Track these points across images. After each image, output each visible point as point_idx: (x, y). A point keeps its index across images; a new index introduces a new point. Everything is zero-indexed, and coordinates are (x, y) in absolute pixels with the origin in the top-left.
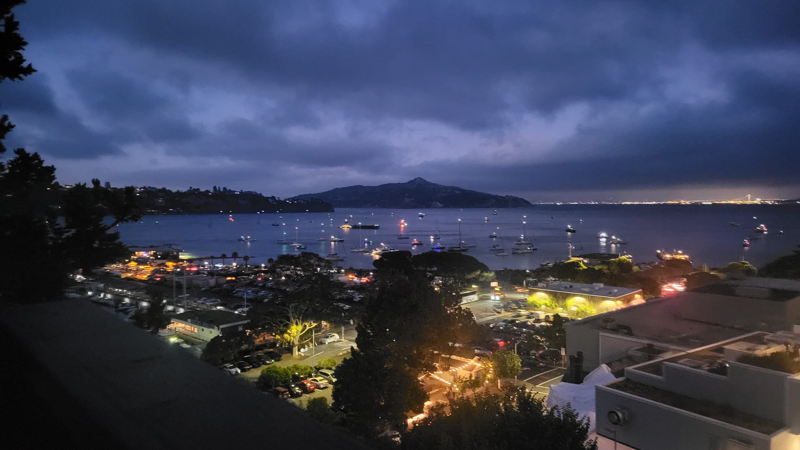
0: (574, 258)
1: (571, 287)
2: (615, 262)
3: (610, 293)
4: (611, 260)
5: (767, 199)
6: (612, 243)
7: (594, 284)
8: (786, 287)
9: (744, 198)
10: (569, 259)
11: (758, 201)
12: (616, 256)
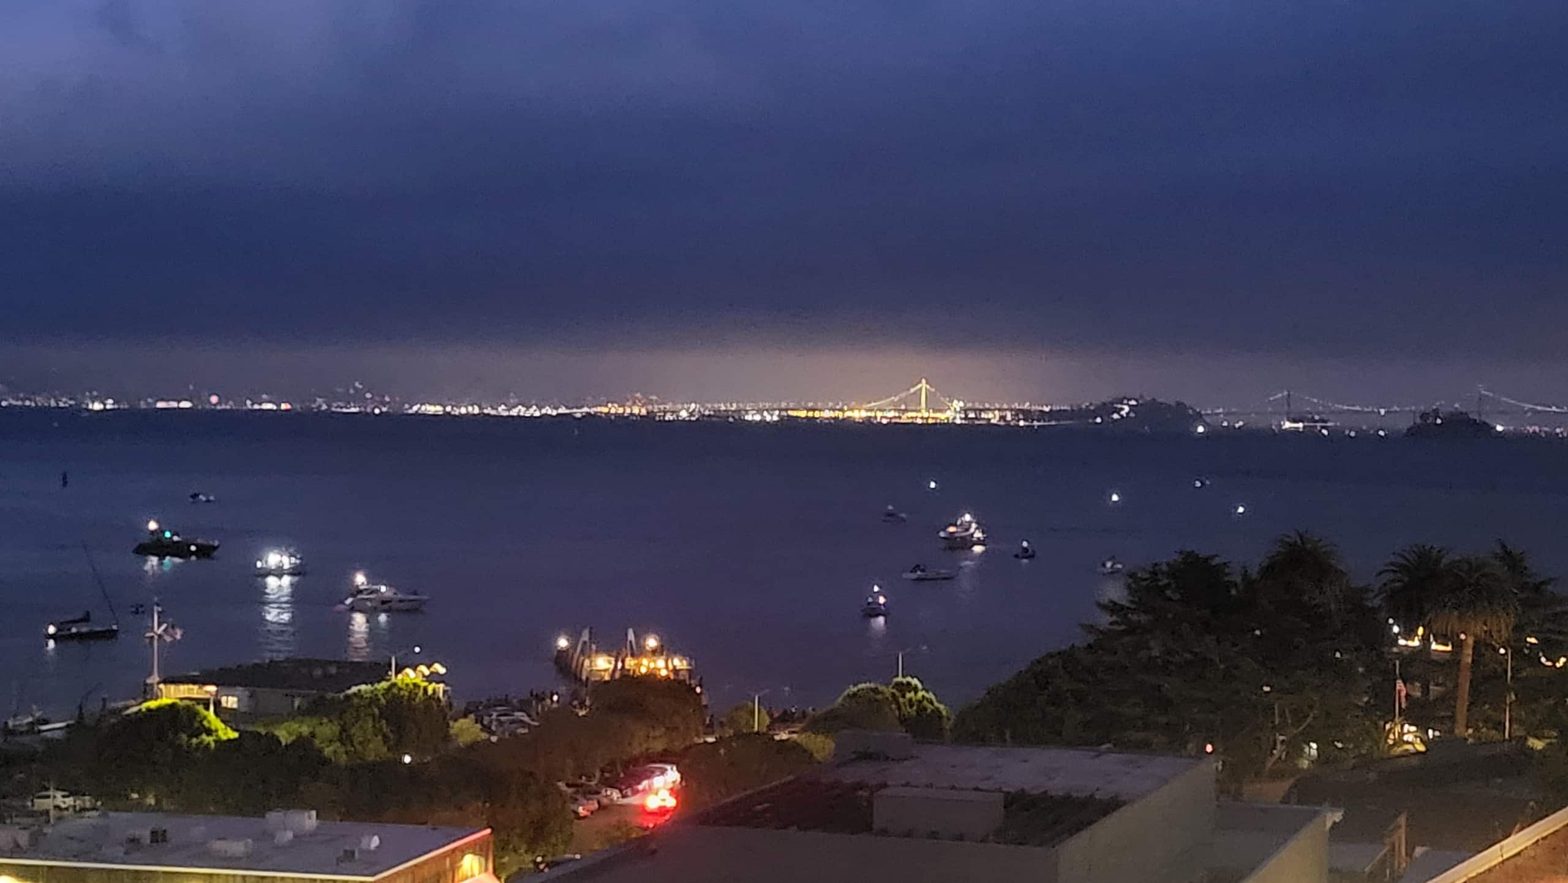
0: (172, 687)
1: (158, 837)
2: (374, 700)
3: (350, 855)
4: (354, 689)
5: (987, 406)
6: (353, 609)
7: (273, 817)
8: (1057, 786)
9: (903, 395)
10: (148, 693)
11: (952, 413)
12: (377, 671)
